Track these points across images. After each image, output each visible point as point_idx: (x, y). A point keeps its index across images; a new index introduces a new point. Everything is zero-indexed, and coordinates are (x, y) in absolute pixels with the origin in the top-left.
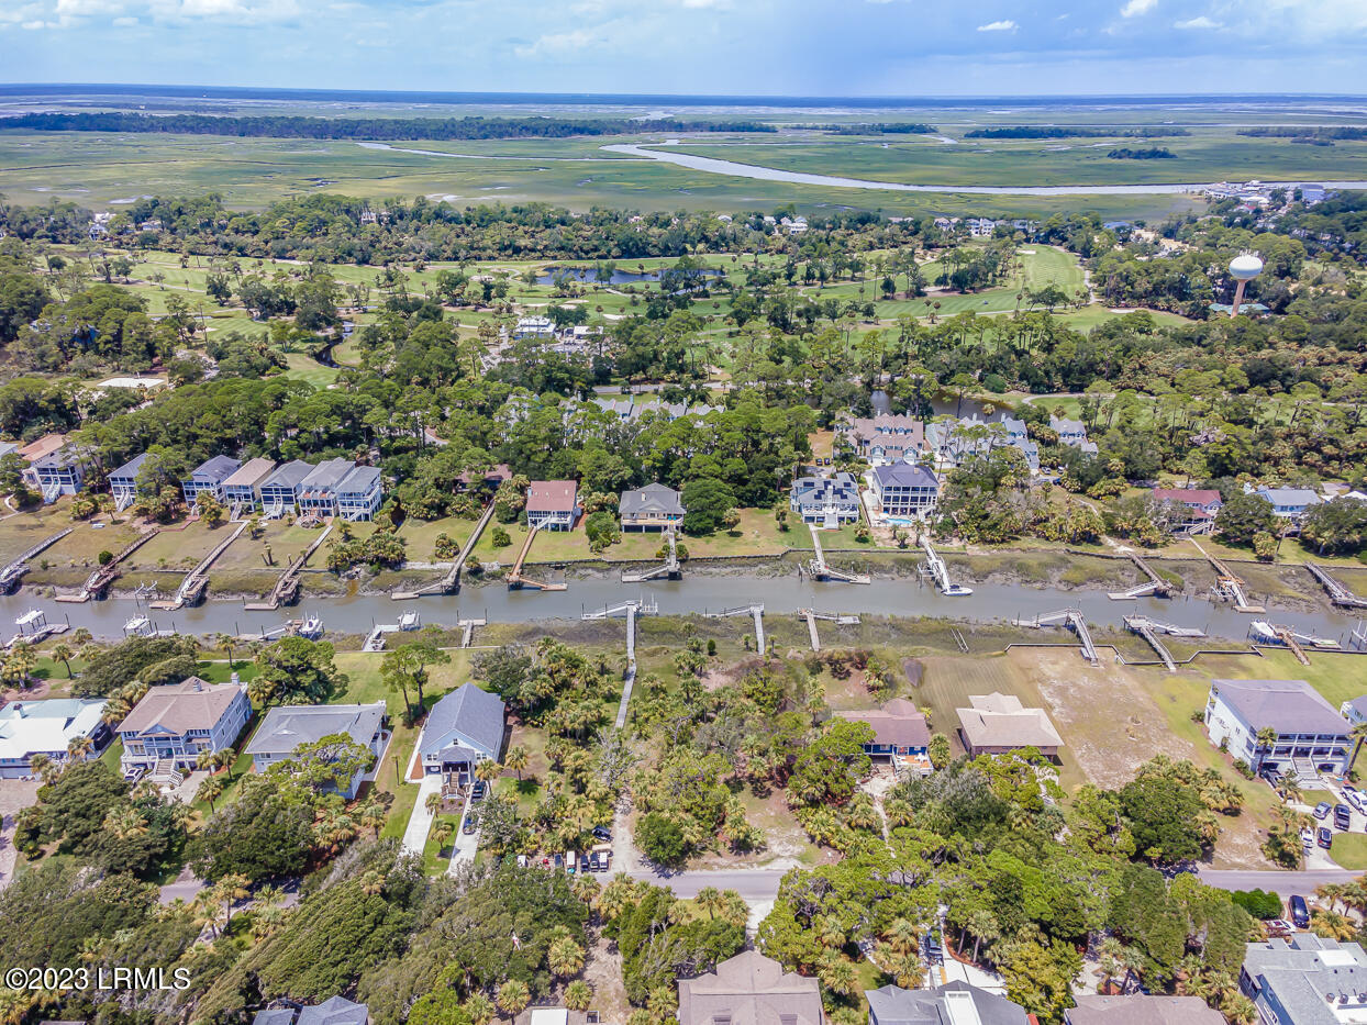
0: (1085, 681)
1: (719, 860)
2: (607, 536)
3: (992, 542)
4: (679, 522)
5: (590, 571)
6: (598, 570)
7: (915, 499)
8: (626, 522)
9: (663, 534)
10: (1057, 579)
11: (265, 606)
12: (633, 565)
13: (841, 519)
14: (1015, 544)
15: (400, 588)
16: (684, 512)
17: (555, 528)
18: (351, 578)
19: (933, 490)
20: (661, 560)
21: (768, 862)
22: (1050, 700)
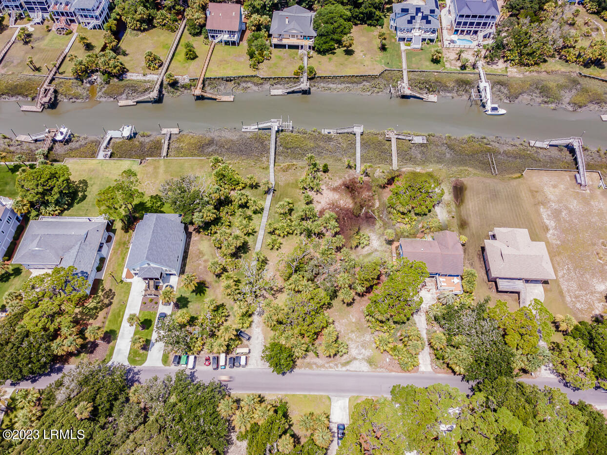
0: (574, 205)
1: (317, 360)
2: (261, 54)
3: (527, 65)
4: (310, 42)
5: (249, 85)
6: (256, 84)
7: (478, 24)
8: (275, 41)
9: (300, 51)
10: (567, 100)
11: (34, 108)
12: (278, 80)
13: (424, 40)
14: (543, 66)
15: (124, 96)
16: (315, 34)
17: (227, 43)
18: (91, 83)
19: (493, 17)
20: (296, 78)
21: (347, 363)
22: (547, 222)
